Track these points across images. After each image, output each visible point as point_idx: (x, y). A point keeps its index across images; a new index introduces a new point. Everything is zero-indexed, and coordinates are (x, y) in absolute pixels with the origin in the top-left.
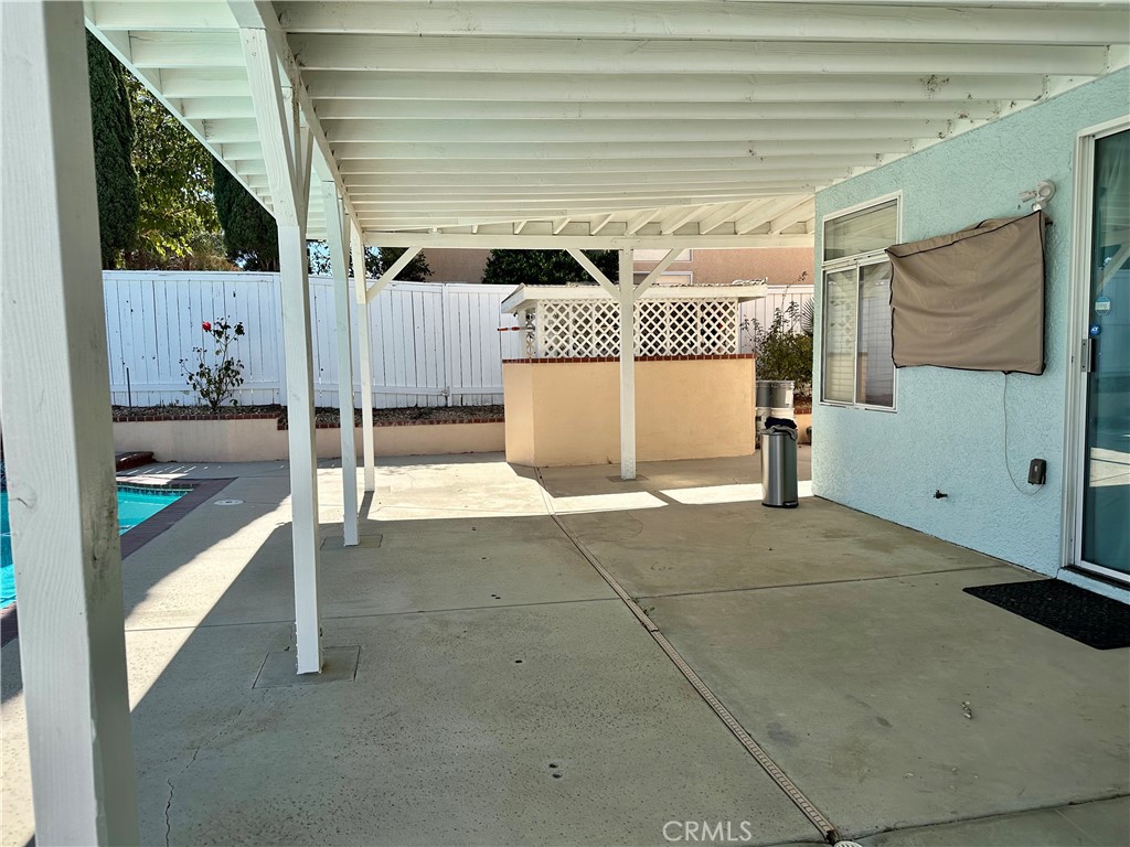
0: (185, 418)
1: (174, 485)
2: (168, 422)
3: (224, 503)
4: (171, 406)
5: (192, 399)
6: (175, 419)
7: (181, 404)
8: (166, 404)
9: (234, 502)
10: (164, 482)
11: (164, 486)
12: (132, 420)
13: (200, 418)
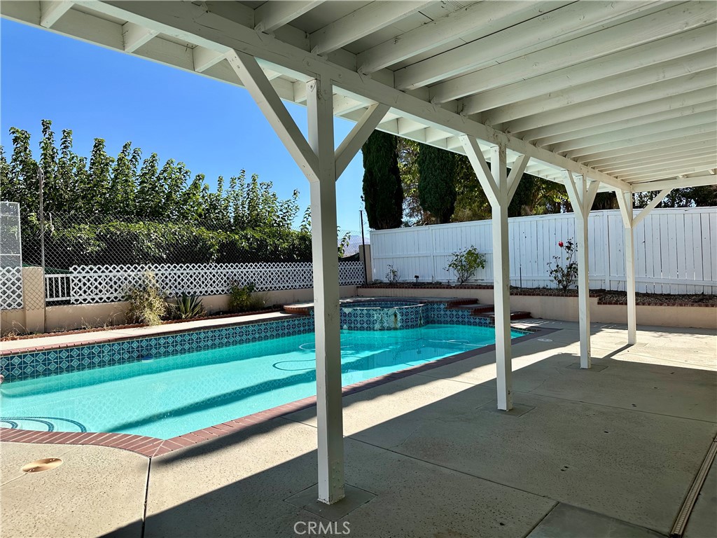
0: (547, 295)
1: (529, 329)
2: (539, 297)
3: (543, 340)
4: (544, 288)
5: (554, 285)
6: (543, 295)
7: (549, 287)
8: (541, 287)
9: (548, 340)
10: (524, 327)
11: (524, 330)
12: (521, 294)
13: (555, 295)
